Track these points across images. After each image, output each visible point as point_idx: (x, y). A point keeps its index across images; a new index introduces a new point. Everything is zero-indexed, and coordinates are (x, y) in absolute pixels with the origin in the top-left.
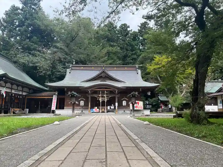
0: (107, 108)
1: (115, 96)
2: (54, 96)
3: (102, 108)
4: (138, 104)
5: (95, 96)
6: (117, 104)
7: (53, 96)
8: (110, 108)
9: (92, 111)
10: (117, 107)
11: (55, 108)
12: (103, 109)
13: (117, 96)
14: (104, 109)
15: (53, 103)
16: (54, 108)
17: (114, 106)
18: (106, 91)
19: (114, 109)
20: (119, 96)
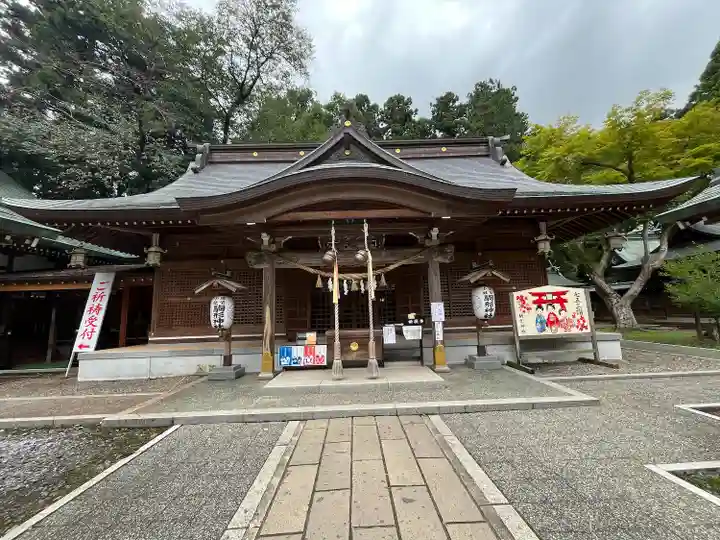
0: (379, 339)
1: (421, 258)
2: (99, 277)
3: (345, 341)
4: (562, 302)
5: (303, 263)
6: (438, 311)
7: (90, 280)
8: (399, 333)
9: (285, 362)
10: (439, 329)
11: (93, 342)
12: (354, 347)
13: (440, 259)
14: (364, 346)
15: (86, 316)
16: (86, 342)
17: (422, 321)
18: (369, 221)
19: (421, 341)
20: (451, 259)
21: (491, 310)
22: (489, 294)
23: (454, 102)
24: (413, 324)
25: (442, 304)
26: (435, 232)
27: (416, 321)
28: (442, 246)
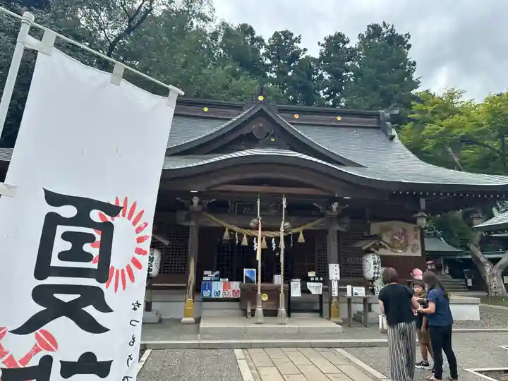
0: (288, 292)
1: (321, 225)
6: (334, 271)
8: (305, 291)
10: (335, 286)
12: (264, 298)
13: (338, 228)
17: (321, 279)
18: (287, 195)
19: (321, 296)
20: (347, 228)
21: (378, 273)
22: (377, 260)
23: (345, 43)
24: (314, 281)
25: (338, 265)
26: (335, 206)
27: (317, 279)
28: (340, 216)
